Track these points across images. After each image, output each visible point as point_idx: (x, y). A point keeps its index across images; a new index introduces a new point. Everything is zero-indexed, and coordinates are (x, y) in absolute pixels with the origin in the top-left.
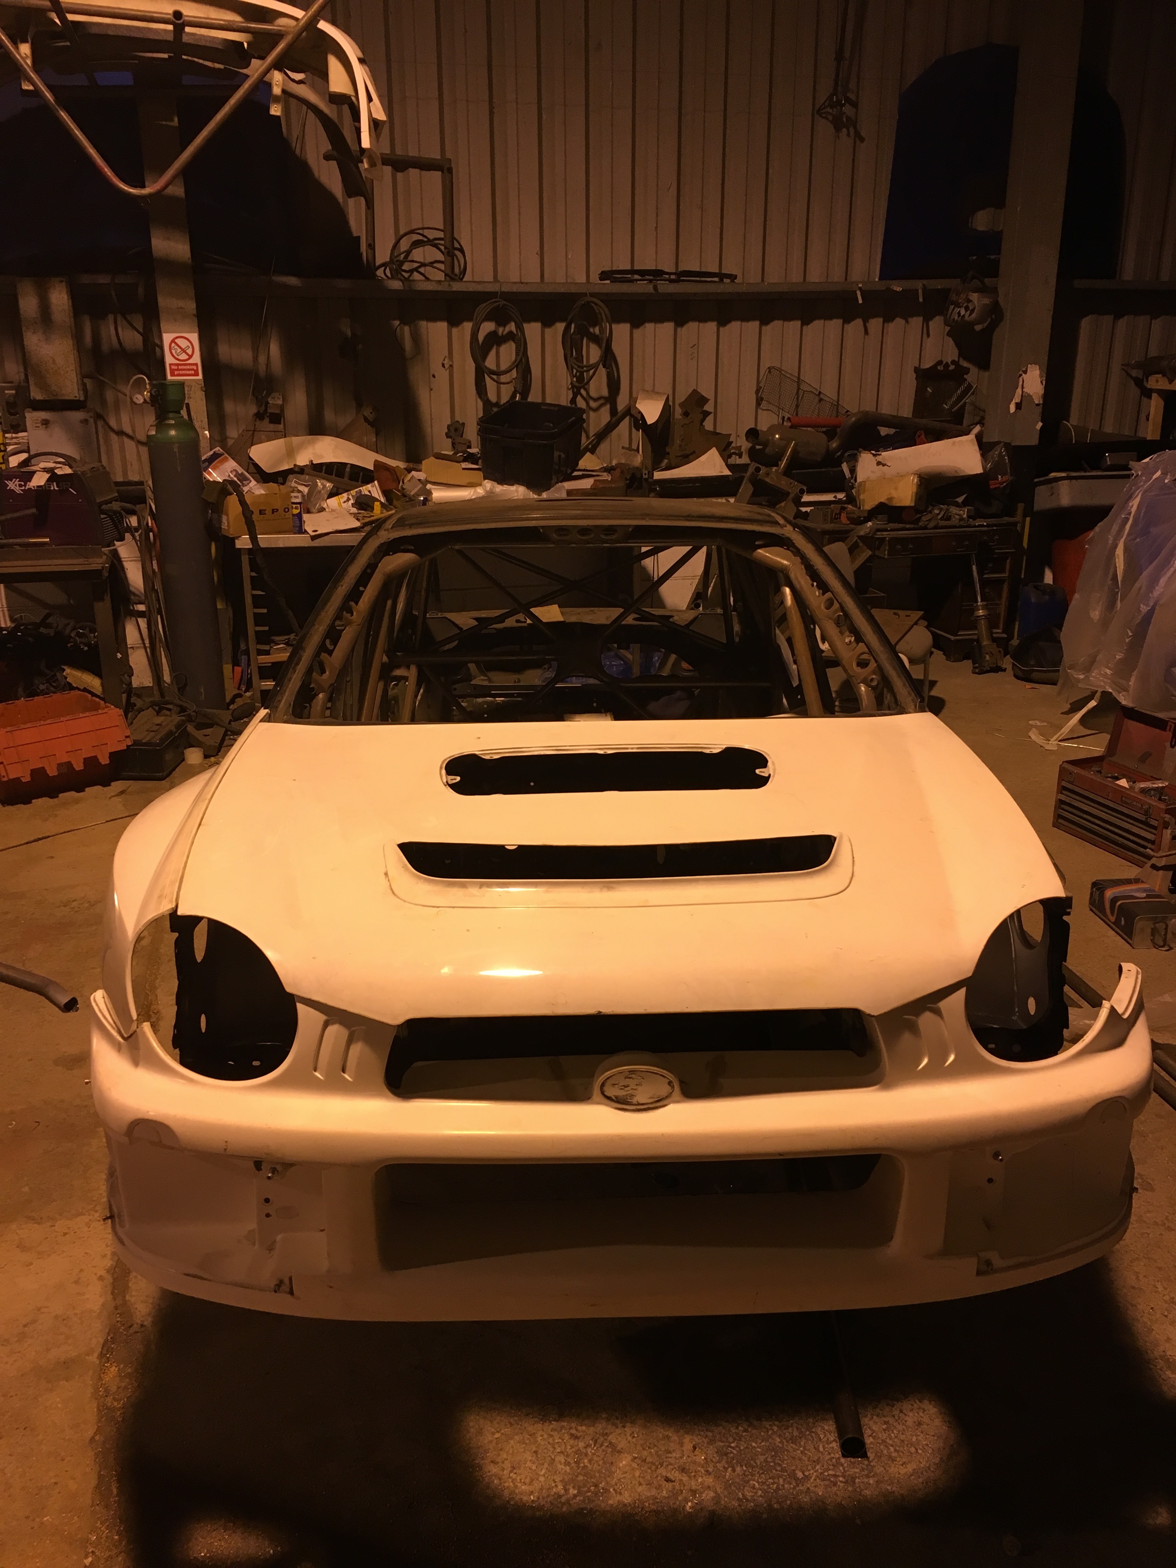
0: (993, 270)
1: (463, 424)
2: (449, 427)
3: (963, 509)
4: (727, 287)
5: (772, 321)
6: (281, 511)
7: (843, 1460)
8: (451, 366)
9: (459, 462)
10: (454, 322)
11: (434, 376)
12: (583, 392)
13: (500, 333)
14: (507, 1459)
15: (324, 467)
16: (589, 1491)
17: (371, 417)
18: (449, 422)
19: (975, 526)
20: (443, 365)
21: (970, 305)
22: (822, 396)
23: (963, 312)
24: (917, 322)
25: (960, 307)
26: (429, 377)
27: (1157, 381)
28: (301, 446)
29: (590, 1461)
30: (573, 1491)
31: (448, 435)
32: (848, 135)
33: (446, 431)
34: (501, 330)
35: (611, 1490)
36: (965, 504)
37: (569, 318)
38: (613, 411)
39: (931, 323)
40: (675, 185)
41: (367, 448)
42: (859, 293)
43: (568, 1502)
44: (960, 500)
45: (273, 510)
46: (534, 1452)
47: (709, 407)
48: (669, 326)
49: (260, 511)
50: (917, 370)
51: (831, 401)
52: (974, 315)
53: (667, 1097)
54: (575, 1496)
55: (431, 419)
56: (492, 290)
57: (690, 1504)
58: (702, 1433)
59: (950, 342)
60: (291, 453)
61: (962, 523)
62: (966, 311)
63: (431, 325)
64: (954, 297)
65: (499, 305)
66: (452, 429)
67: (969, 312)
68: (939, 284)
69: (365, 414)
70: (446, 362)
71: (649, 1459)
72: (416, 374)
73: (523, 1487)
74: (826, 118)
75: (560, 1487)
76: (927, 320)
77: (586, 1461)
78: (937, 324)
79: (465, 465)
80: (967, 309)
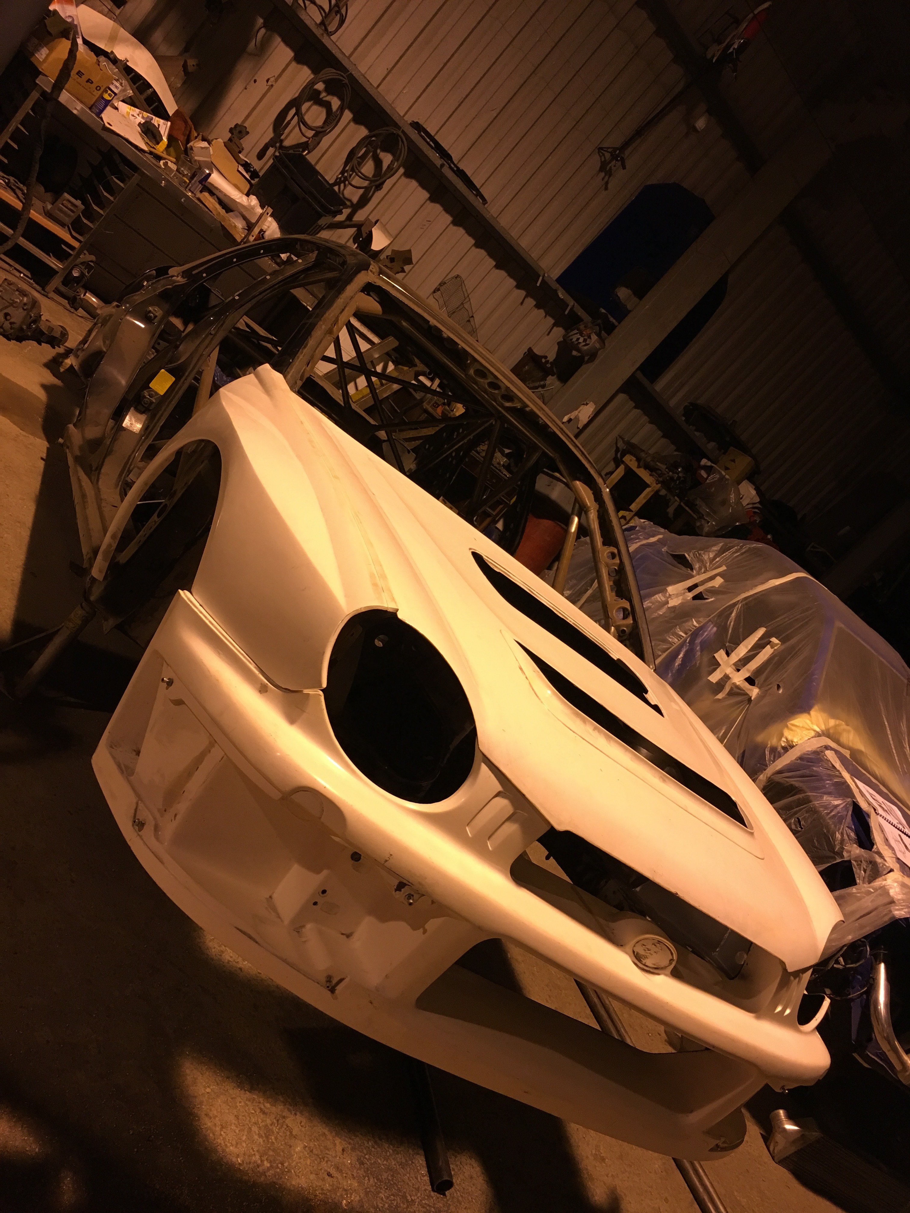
0: (609, 329)
1: (248, 133)
2: (237, 125)
3: (504, 458)
4: (476, 202)
5: (481, 248)
6: (94, 86)
7: (432, 1194)
8: (272, 86)
9: (238, 163)
10: (299, 59)
11: (255, 81)
12: (342, 185)
13: (321, 96)
14: (217, 1116)
15: (133, 74)
16: (278, 1168)
17: (190, 69)
18: (239, 123)
19: (502, 473)
20: (267, 81)
21: (588, 340)
22: (471, 319)
23: (581, 340)
24: (550, 321)
25: (582, 336)
26: (251, 80)
27: (631, 460)
28: (124, 41)
29: (276, 1138)
30: (267, 1164)
31: (231, 130)
32: (603, 179)
33: (233, 126)
34: (323, 94)
35: (293, 1171)
36: (507, 456)
37: (376, 132)
38: (350, 217)
39: (555, 328)
40: (498, 111)
41: (169, 86)
42: (541, 278)
43: (264, 1173)
44: (507, 451)
45: (89, 79)
46: (236, 1116)
47: (407, 268)
48: (426, 195)
49: (79, 72)
50: (530, 350)
51: (474, 327)
52: (586, 348)
53: (662, 968)
54: (269, 1169)
55: (229, 109)
56: (347, 67)
57: (345, 1201)
58: (346, 1139)
59: (556, 348)
60: (113, 38)
61: (497, 466)
62: (583, 342)
63: (282, 44)
64: (582, 327)
65: (342, 81)
66: (238, 129)
67: (584, 343)
68: (581, 312)
69: (188, 61)
70: (272, 79)
71: (315, 1152)
72: (243, 68)
73: (231, 1148)
74: (600, 157)
75: (258, 1157)
76: (555, 325)
77: (273, 1138)
78: (559, 332)
79: (241, 169)
80: (585, 340)
